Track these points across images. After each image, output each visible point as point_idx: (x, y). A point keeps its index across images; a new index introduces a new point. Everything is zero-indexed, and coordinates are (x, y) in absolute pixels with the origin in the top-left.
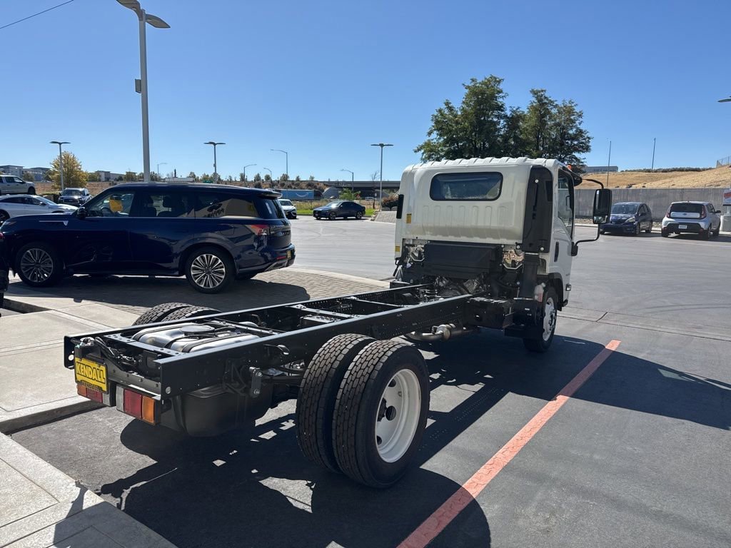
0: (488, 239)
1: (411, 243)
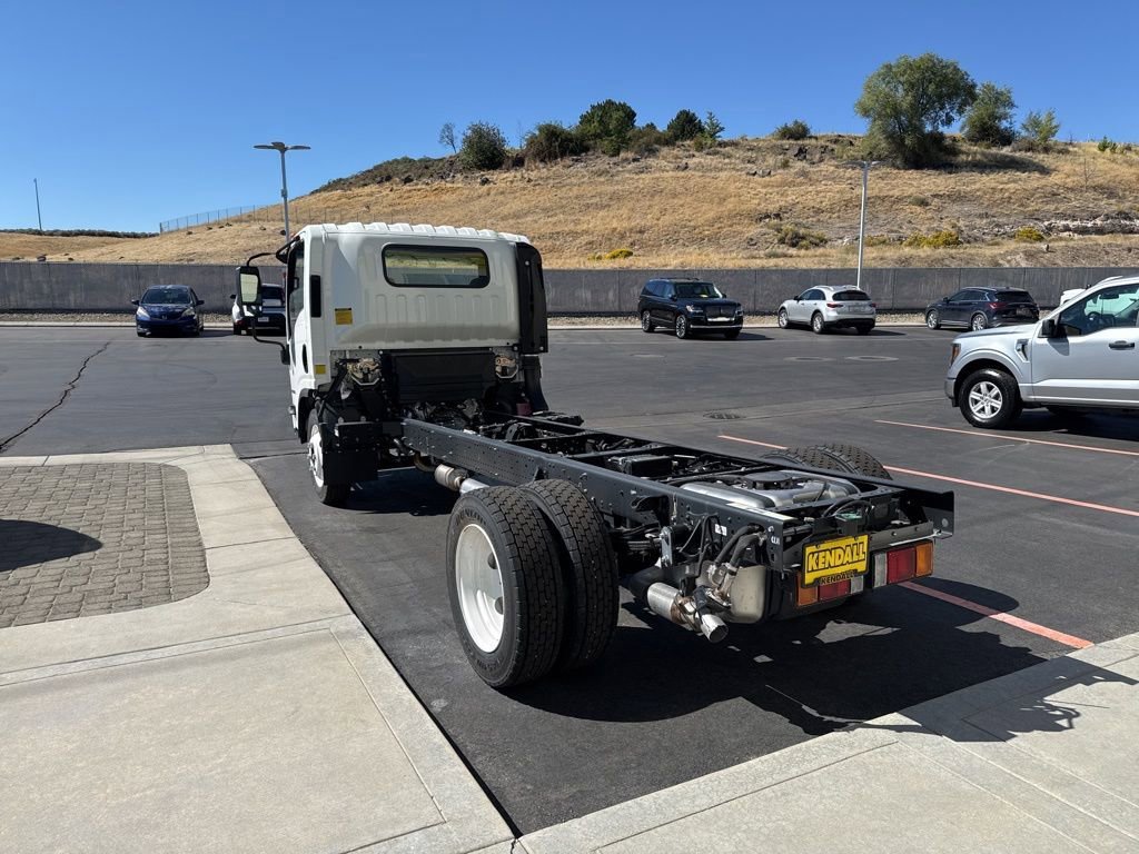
0: (472, 340)
1: (348, 357)
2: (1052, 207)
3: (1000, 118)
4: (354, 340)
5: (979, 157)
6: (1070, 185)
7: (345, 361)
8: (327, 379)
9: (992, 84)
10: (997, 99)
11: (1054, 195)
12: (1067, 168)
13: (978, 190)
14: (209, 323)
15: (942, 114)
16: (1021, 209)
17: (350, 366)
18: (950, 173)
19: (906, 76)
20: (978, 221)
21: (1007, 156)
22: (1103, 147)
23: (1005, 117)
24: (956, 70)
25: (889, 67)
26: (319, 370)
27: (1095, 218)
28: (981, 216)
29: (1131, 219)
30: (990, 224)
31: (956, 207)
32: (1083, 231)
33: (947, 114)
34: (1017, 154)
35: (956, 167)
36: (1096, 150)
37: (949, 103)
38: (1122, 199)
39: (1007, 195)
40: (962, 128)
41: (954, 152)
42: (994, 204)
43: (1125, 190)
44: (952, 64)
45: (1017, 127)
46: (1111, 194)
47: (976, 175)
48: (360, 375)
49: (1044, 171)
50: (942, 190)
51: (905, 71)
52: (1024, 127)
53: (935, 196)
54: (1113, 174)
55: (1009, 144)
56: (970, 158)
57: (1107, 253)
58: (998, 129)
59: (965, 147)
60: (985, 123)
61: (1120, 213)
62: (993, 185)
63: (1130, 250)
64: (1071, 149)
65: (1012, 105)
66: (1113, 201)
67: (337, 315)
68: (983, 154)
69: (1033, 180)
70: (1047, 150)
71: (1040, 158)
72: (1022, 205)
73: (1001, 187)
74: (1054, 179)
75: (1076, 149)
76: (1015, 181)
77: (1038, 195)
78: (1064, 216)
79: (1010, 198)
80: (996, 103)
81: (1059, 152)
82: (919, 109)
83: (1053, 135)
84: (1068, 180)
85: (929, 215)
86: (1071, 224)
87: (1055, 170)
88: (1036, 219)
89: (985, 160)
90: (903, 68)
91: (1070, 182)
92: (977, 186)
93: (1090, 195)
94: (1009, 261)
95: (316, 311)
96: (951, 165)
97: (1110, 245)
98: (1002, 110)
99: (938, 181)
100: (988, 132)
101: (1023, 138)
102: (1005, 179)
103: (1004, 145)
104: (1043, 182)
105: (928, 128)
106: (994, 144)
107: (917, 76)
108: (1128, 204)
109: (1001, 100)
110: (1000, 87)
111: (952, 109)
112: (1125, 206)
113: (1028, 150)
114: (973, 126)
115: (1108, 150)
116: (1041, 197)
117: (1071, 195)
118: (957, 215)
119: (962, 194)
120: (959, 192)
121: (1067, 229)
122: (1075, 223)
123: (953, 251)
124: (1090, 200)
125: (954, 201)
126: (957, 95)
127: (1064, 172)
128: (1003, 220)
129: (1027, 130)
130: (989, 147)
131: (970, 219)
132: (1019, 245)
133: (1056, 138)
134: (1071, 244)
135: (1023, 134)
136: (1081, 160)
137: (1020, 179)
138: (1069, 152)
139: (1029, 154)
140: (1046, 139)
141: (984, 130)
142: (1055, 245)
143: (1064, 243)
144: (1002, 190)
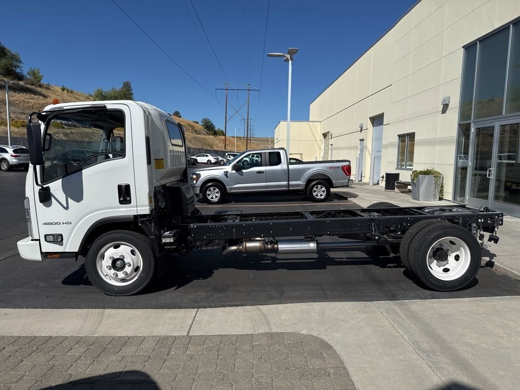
3: (15, 67)
5: (10, 84)
13: (17, 100)
20: (21, 116)
21: (24, 86)
22: (63, 90)
23: (18, 67)
28: (21, 113)
34: (28, 86)
36: (60, 90)
39: (31, 105)
45: (25, 73)
49: (44, 96)
52: (28, 74)
55: (22, 80)
58: (15, 72)
60: (8, 68)
62: (23, 99)
65: (21, 62)
68: (12, 83)
69: (40, 100)
70: (40, 86)
71: (39, 89)
73: (28, 100)
74: (49, 101)
76: (32, 99)
79: (33, 106)
80: (12, 59)
81: (47, 88)
83: (41, 80)
87: (48, 97)
89: (14, 86)
92: (15, 98)
94: (57, 137)
101: (29, 79)
104: (46, 101)
106: (15, 79)
109: (14, 58)
110: (13, 52)
113: (32, 85)
115: (65, 91)
127: (53, 98)
129: (30, 76)
130: (13, 80)
131: (15, 114)
132: (58, 130)
133: (43, 82)
134: (78, 131)
135: (28, 77)
136: (57, 93)
137: (35, 98)
138: (50, 89)
139: (33, 87)
140: (39, 81)
141: (10, 71)
142: (73, 131)
143: (75, 131)
144: (28, 102)
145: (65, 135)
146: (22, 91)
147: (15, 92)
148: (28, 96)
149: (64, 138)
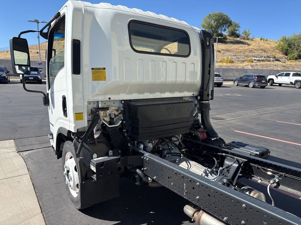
1: (100, 106)
2: (251, 54)
3: (236, 31)
4: (105, 93)
5: (232, 40)
6: (255, 49)
7: (98, 109)
8: (84, 124)
9: (235, 21)
10: (236, 26)
11: (252, 51)
12: (254, 44)
14: (12, 79)
15: (223, 28)
16: (244, 54)
17: (101, 113)
18: (225, 44)
19: (215, 17)
20: (233, 57)
21: (239, 40)
22: (261, 40)
23: (238, 30)
24: (227, 16)
25: (210, 15)
26: (78, 116)
27: (262, 57)
29: (270, 58)
30: (236, 58)
31: (228, 53)
32: (259, 61)
33: (225, 28)
34: (241, 40)
35: (227, 43)
36: (259, 40)
37: (225, 25)
38: (268, 53)
39: (240, 50)
40: (227, 33)
41: (225, 38)
42: (237, 53)
43: (268, 50)
44: (226, 15)
45: (241, 33)
46: (265, 52)
47: (232, 45)
48: (108, 119)
49: (248, 45)
50: (224, 48)
51: (214, 16)
52: (243, 33)
53: (222, 50)
54: (265, 46)
55: (239, 37)
56: (230, 40)
57: (270, 66)
58: (236, 33)
59: (228, 37)
61: (267, 56)
62: (236, 48)
63: (275, 66)
64: (254, 40)
65: (239, 27)
66: (265, 53)
67: (93, 73)
68: (233, 40)
69: (246, 47)
70: (248, 39)
71: (247, 41)
72: (244, 53)
73: (238, 48)
74: (251, 47)
75: (255, 40)
76: (241, 47)
77: (247, 51)
78: (254, 56)
79: (241, 51)
80: (235, 26)
81: (251, 40)
82: (218, 27)
83: (249, 36)
84: (255, 47)
85: (221, 55)
86: (256, 59)
87: (251, 45)
88: (248, 57)
89: (234, 41)
90: (214, 15)
91: (255, 48)
92: (233, 48)
93: (260, 51)
95: (76, 69)
96: (225, 42)
97: (271, 64)
98: (237, 28)
99: (223, 46)
100: (233, 34)
101: (243, 36)
102: (239, 46)
103: (237, 38)
104: (248, 47)
105: (220, 32)
106: (235, 37)
107: (217, 17)
108: (269, 54)
109: (237, 26)
110: (237, 23)
111: (226, 27)
112: (269, 55)
113: (244, 39)
114: (230, 32)
115: (262, 40)
116: (248, 51)
117: (255, 51)
118: (228, 55)
119: (229, 50)
120: (228, 49)
121: (255, 60)
122: (257, 58)
123: (232, 64)
124: (259, 53)
125: (227, 51)
126: (227, 23)
127: (253, 45)
128: (239, 57)
130: (234, 38)
131: (231, 56)
132: (248, 63)
133: (250, 37)
134: (261, 63)
135: (242, 35)
136: (257, 42)
137: (243, 47)
138: (253, 40)
139: (244, 40)
140: (248, 37)
141: (233, 33)
142: (257, 63)
143: (259, 63)
144: (239, 49)
145: (252, 66)
146: (237, 43)
147: (233, 44)
148: (240, 45)
149: (251, 68)
